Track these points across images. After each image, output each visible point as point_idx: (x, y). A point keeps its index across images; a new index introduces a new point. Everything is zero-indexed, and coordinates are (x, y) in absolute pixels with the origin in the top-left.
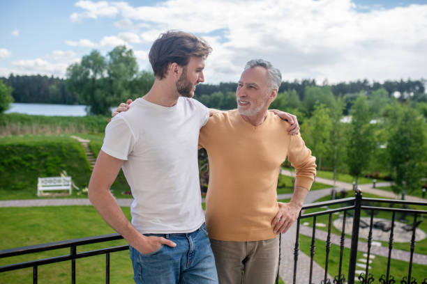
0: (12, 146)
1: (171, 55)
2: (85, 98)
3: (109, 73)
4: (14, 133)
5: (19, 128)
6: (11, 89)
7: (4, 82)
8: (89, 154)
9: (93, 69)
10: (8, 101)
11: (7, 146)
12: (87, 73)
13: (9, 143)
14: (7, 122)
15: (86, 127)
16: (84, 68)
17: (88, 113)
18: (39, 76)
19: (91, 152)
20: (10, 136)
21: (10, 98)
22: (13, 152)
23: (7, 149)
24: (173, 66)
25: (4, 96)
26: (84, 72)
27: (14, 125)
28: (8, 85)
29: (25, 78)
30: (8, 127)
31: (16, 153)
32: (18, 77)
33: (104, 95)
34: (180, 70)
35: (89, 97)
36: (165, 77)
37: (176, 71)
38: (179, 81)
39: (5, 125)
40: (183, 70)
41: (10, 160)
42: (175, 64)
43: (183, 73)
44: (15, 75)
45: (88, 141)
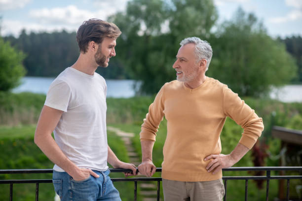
0: (22, 140)
1: (90, 36)
2: (133, 68)
3: (171, 26)
4: (25, 123)
5: (32, 116)
6: (22, 55)
7: (12, 45)
8: (132, 154)
9: (146, 19)
10: (17, 74)
11: (15, 140)
12: (137, 28)
13: (17, 135)
14: (15, 106)
15: (133, 115)
16: (132, 18)
17: (137, 93)
18: (64, 32)
19: (135, 152)
20: (20, 126)
21: (20, 68)
22: (23, 150)
23: (15, 145)
24: (92, 43)
25: (13, 66)
26: (131, 26)
27: (25, 111)
28: (18, 49)
29: (44, 36)
30: (16, 114)
31: (27, 150)
32: (33, 35)
33: (162, 60)
34: (97, 46)
35: (139, 67)
36: (87, 52)
37: (94, 47)
38: (96, 54)
39: (11, 110)
40: (99, 46)
41: (19, 161)
42: (93, 42)
43: (99, 48)
44: (28, 33)
45: (131, 135)
